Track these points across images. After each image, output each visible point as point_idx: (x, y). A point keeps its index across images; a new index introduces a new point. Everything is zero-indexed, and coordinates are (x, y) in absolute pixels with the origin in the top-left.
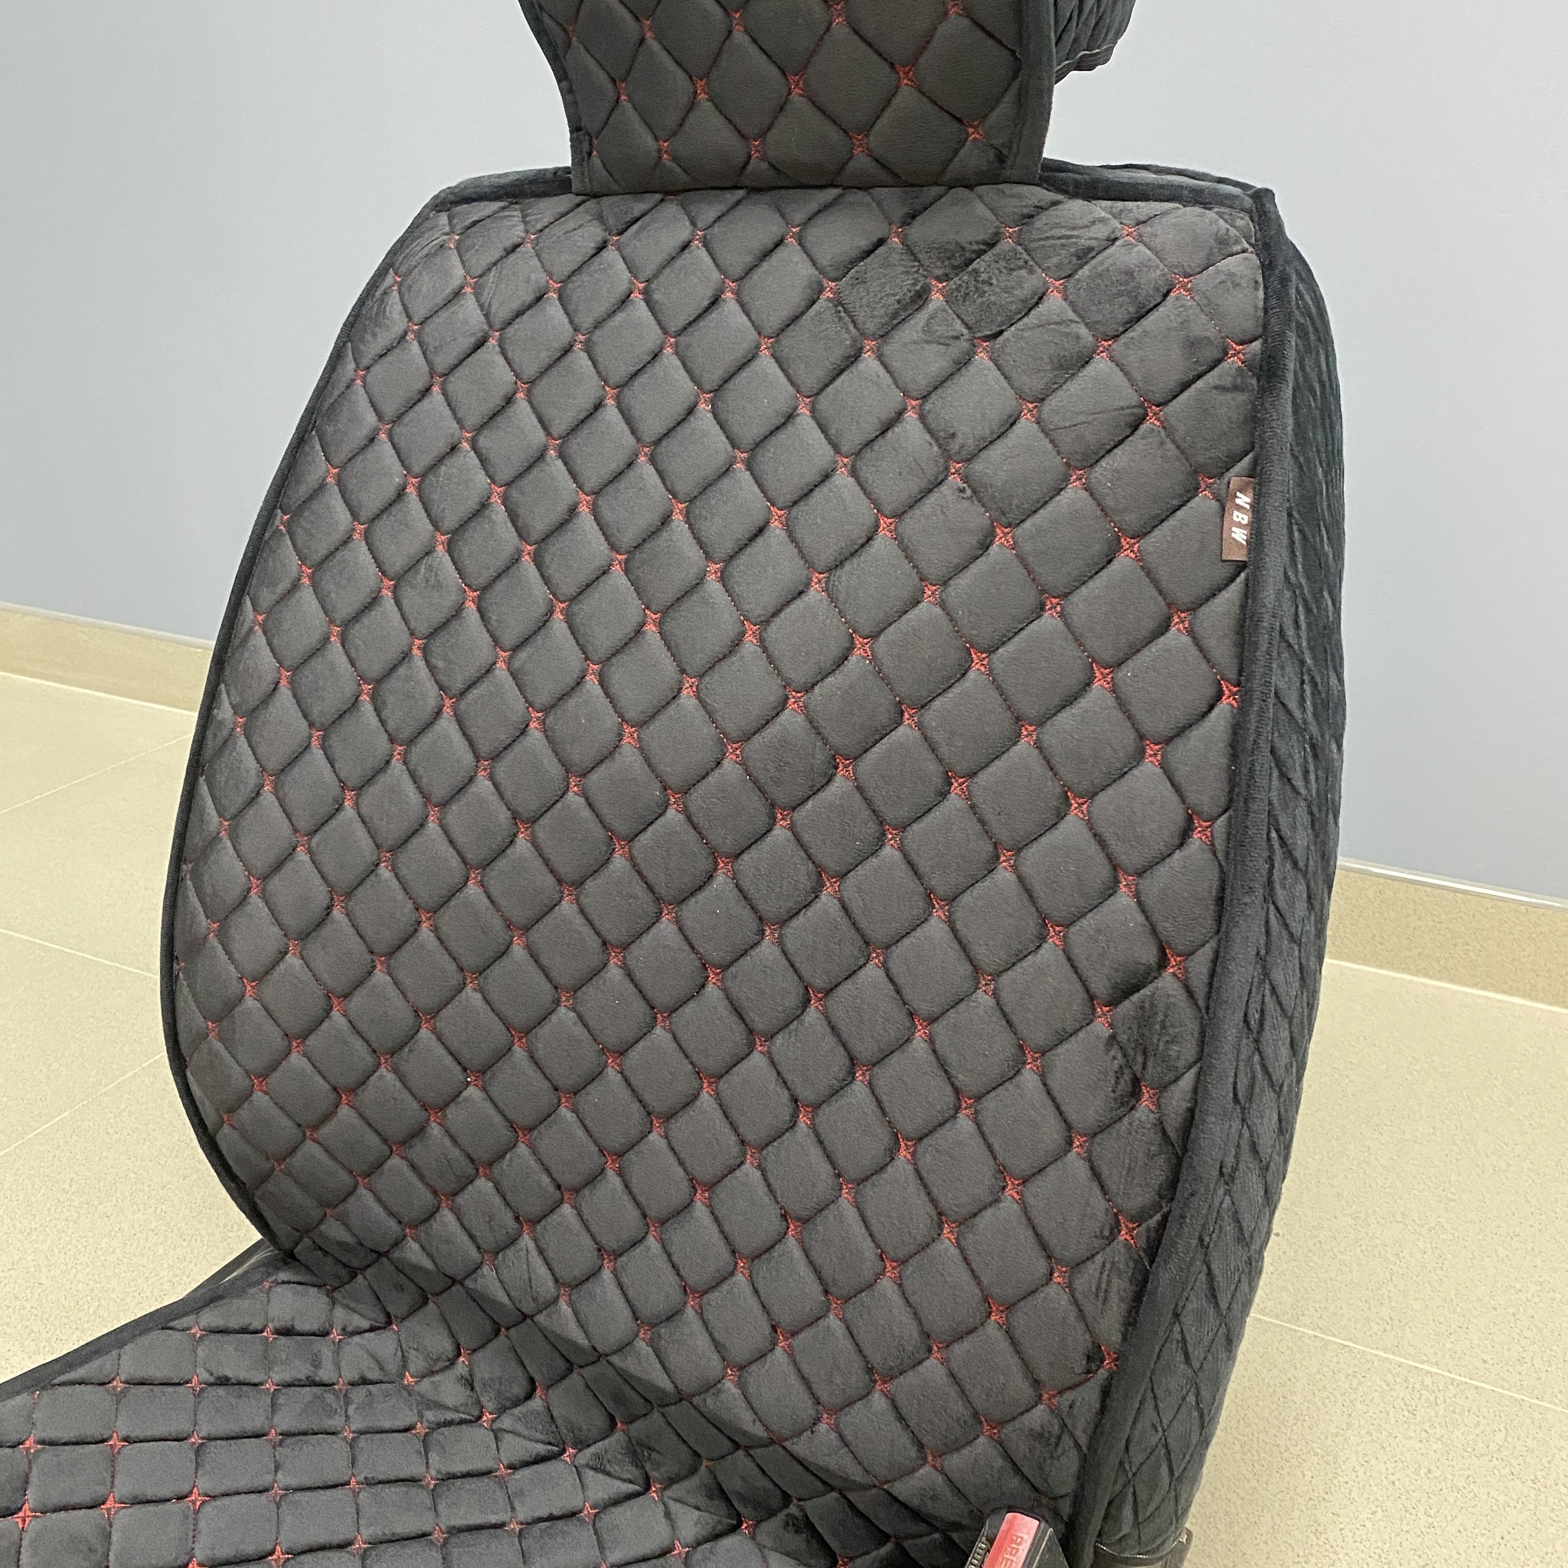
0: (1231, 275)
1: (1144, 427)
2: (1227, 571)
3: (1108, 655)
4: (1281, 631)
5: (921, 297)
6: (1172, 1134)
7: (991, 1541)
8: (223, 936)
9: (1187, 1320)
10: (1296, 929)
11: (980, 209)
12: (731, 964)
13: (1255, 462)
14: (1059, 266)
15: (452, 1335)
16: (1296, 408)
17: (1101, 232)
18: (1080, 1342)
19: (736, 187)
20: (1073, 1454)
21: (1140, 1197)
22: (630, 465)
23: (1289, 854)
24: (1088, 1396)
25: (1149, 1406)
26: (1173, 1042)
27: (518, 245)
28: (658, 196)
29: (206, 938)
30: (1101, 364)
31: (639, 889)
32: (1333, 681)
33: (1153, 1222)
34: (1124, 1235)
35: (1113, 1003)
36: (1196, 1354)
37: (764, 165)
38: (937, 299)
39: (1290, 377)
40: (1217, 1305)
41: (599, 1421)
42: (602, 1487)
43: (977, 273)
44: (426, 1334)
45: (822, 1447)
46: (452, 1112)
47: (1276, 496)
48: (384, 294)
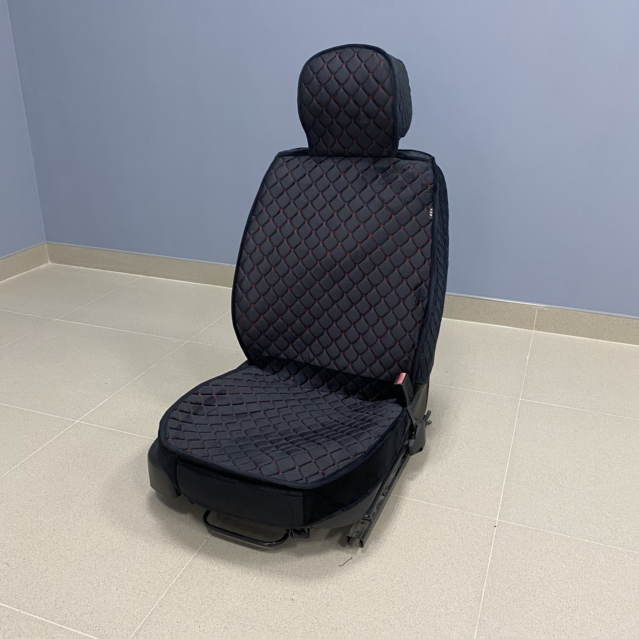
0: (428, 174)
1: (416, 198)
2: (430, 221)
3: (411, 235)
4: (438, 230)
5: (377, 176)
6: (424, 308)
7: (398, 378)
9: (428, 337)
10: (442, 276)
11: (387, 162)
12: (348, 291)
13: (433, 203)
14: (401, 172)
16: (439, 195)
17: (407, 166)
18: (412, 343)
19: (342, 156)
20: (411, 363)
21: (420, 318)
22: (325, 206)
23: (440, 264)
24: (413, 353)
25: (422, 353)
26: (424, 294)
27: (299, 165)
28: (326, 157)
29: (242, 297)
30: (408, 188)
31: (331, 280)
32: (446, 237)
33: (422, 322)
34: (418, 325)
35: (414, 290)
36: (429, 343)
38: (380, 177)
39: (438, 190)
40: (432, 335)
41: (321, 383)
43: (387, 173)
44: (284, 373)
45: (367, 373)
46: (293, 325)
47: (437, 209)
48: (271, 174)
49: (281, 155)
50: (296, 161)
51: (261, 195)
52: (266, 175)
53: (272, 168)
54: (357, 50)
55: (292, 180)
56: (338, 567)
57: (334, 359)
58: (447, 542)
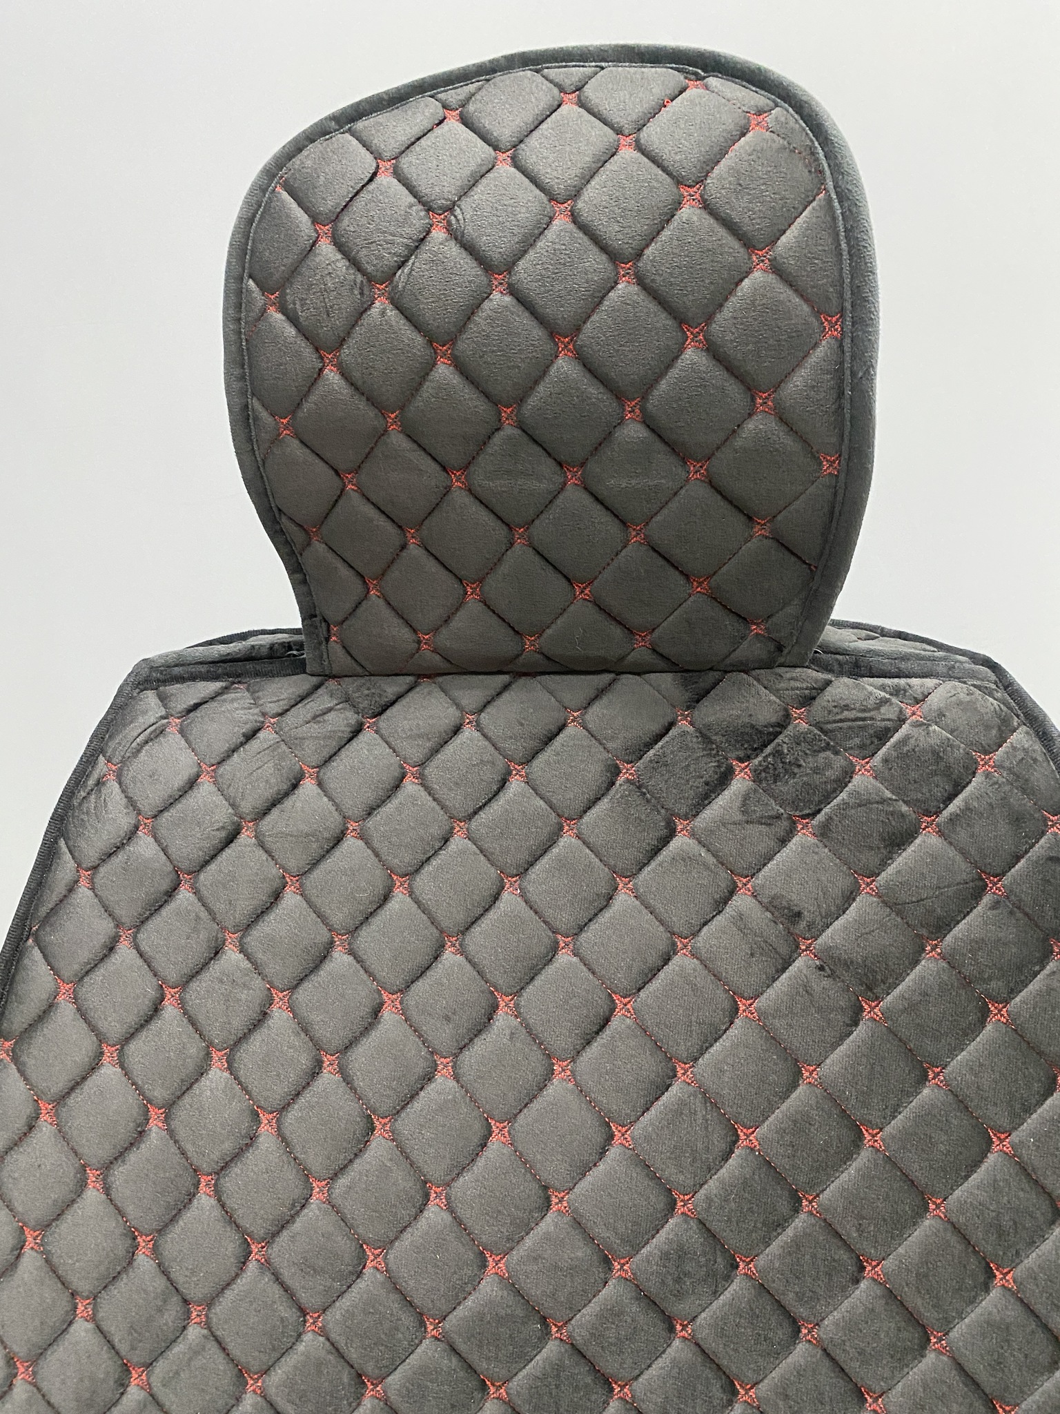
0: (1024, 749)
3: (1005, 1121)
5: (725, 776)
11: (765, 691)
14: (858, 746)
17: (886, 710)
22: (435, 956)
27: (257, 730)
30: (927, 837)
37: (537, 656)
38: (741, 777)
48: (100, 783)
49: (153, 678)
52: (69, 793)
53: (102, 751)
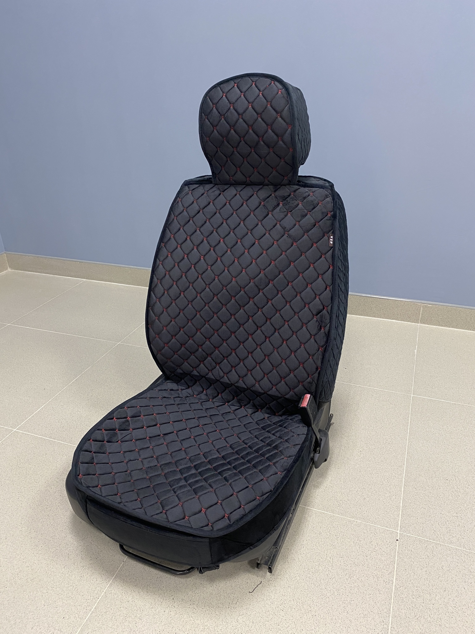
0: (328, 201)
1: (316, 226)
2: (330, 248)
3: (313, 262)
4: (339, 257)
5: (278, 205)
6: (327, 333)
7: (303, 399)
8: (158, 319)
9: (330, 361)
10: (343, 301)
11: (287, 190)
12: (253, 316)
13: (333, 231)
14: (301, 200)
15: (202, 387)
16: (339, 222)
17: (307, 194)
18: (315, 366)
19: (244, 185)
20: (315, 384)
21: (322, 343)
22: (229, 233)
23: (341, 290)
24: (316, 375)
25: (326, 375)
26: (326, 320)
27: (204, 194)
28: (229, 185)
29: (155, 320)
30: (308, 216)
31: (237, 305)
32: (347, 264)
33: (324, 347)
34: (320, 349)
35: (317, 315)
36: (332, 366)
37: (249, 182)
38: (281, 205)
39: (338, 218)
40: (335, 358)
41: (232, 397)
42: (234, 408)
43: (287, 201)
44: (197, 388)
45: (273, 392)
46: (203, 346)
47: (337, 237)
48: (178, 202)
49: (187, 183)
50: (201, 190)
51: (169, 223)
52: (173, 204)
53: (178, 197)
54: (255, 79)
55: (197, 208)
56: (248, 594)
57: (243, 377)
58: (352, 560)
